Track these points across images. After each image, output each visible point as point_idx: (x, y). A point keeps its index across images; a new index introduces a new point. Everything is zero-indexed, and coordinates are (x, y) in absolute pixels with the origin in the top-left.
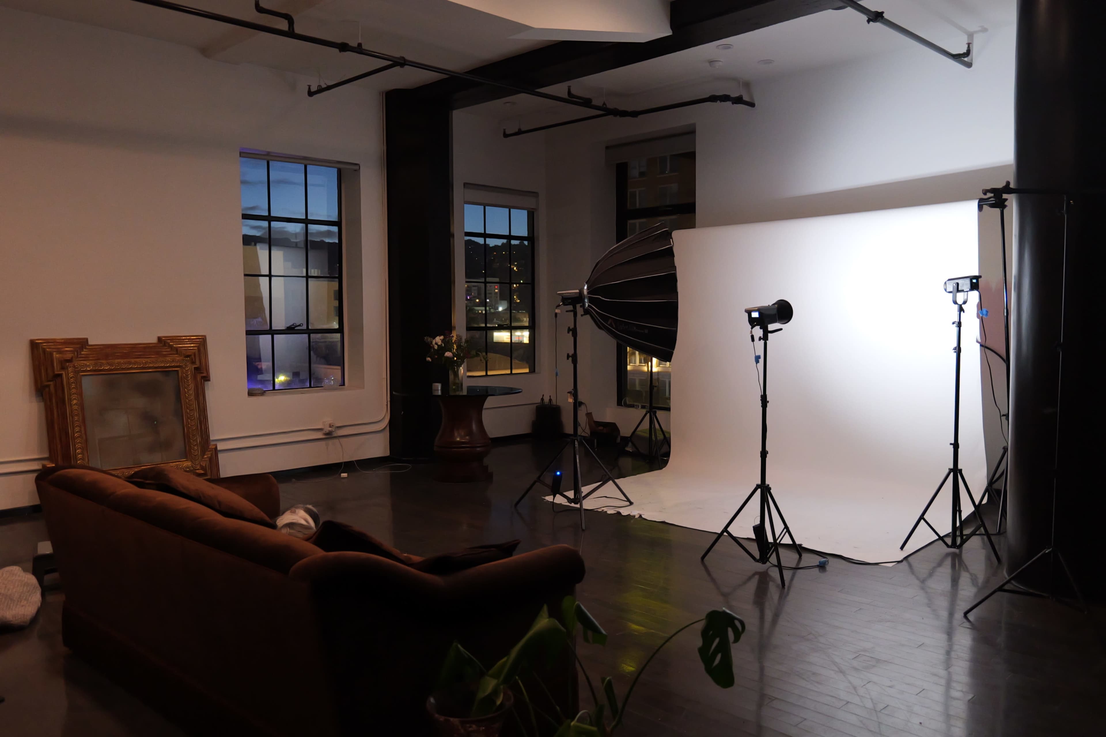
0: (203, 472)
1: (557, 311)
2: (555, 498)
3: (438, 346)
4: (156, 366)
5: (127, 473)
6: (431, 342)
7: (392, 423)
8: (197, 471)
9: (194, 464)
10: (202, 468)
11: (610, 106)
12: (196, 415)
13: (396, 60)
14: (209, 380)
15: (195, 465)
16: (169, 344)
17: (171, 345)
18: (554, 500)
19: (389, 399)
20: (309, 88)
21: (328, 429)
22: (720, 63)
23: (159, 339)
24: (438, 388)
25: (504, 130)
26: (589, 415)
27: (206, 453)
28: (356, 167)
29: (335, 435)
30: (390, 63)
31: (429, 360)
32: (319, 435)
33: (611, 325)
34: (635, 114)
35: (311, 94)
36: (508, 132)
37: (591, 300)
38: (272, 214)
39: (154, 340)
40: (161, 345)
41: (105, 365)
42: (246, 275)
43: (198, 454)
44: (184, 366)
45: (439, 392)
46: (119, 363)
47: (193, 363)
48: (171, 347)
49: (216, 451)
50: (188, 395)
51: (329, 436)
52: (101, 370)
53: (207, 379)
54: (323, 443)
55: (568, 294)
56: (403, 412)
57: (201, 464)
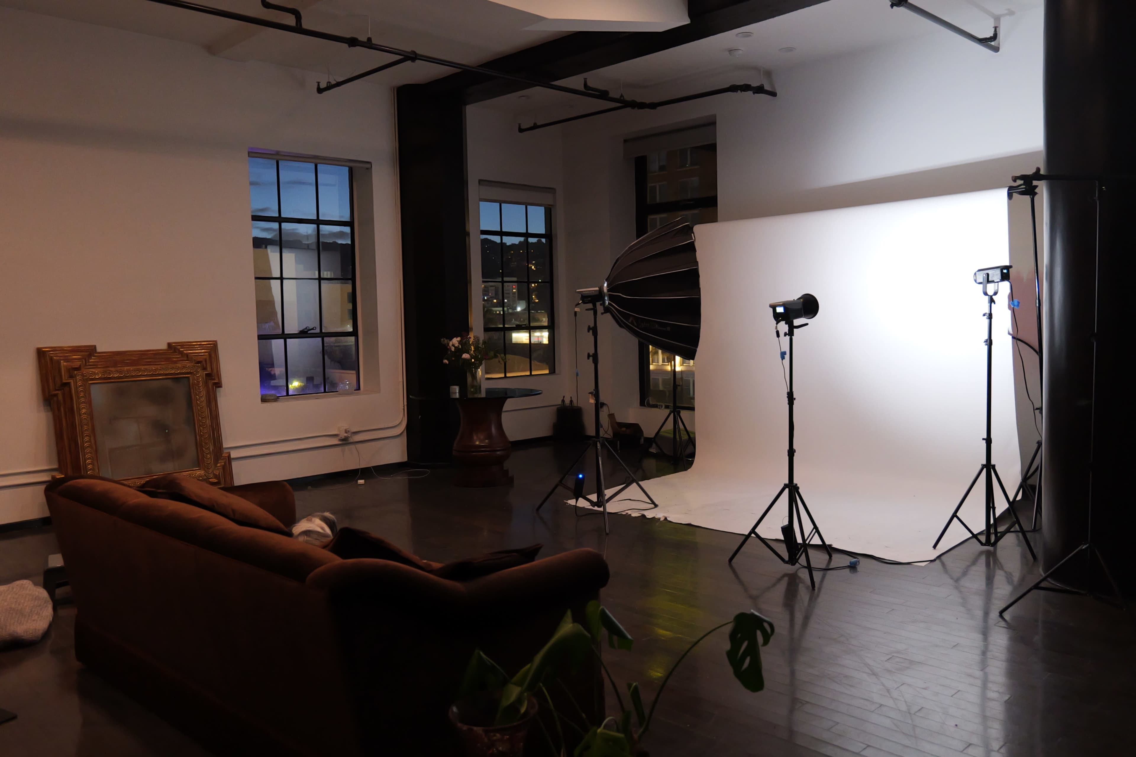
0: (216, 481)
1: (576, 309)
2: (578, 501)
3: (455, 347)
4: (166, 373)
5: (138, 484)
6: (448, 344)
7: (409, 428)
8: (211, 480)
9: (207, 473)
10: (215, 476)
11: (627, 98)
12: (208, 422)
13: (405, 54)
14: (221, 387)
15: (208, 474)
16: (179, 350)
17: (182, 351)
18: (576, 503)
19: (406, 403)
20: (319, 85)
21: (343, 435)
22: (740, 52)
23: (169, 345)
24: (456, 391)
25: (520, 125)
26: (611, 416)
27: (219, 462)
28: (368, 166)
29: (351, 440)
30: (401, 57)
31: (446, 362)
32: (335, 441)
33: (632, 323)
34: (653, 106)
35: (320, 91)
36: (523, 127)
37: (611, 298)
38: (283, 216)
39: (164, 346)
40: (172, 351)
41: (114, 373)
42: (256, 278)
43: (211, 462)
44: (194, 373)
45: (456, 395)
46: (128, 371)
47: (205, 369)
48: (181, 353)
49: (229, 459)
50: (200, 402)
51: (345, 441)
52: (110, 378)
53: (219, 385)
54: (339, 449)
55: (588, 292)
56: (420, 416)
57: (215, 472)
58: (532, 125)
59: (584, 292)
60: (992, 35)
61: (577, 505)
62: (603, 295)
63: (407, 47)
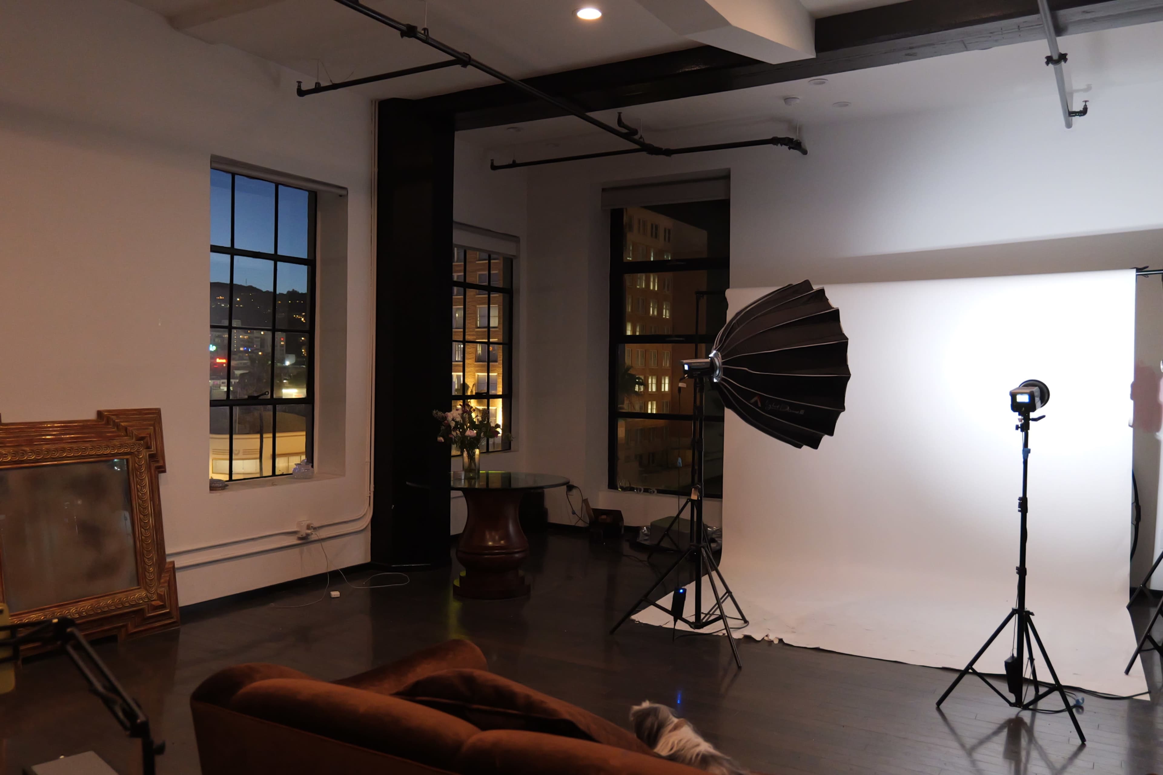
0: (161, 603)
1: (681, 385)
2: (677, 623)
3: (457, 423)
4: (99, 454)
5: (58, 614)
6: (446, 418)
7: (374, 520)
8: (153, 603)
9: (149, 593)
10: (160, 597)
11: (647, 141)
12: (151, 521)
13: (459, 56)
14: (165, 471)
15: (150, 595)
16: (114, 421)
17: (117, 422)
18: (675, 625)
19: (372, 489)
20: (299, 86)
21: (304, 532)
22: (798, 101)
23: (100, 414)
24: (461, 476)
25: (492, 160)
26: (585, 501)
27: (163, 575)
28: (343, 192)
29: (314, 537)
30: (452, 58)
31: (442, 440)
32: (292, 540)
33: (755, 404)
34: (668, 152)
35: (301, 93)
36: (496, 164)
37: (726, 372)
38: (237, 246)
39: (92, 416)
40: (103, 423)
41: (29, 454)
42: (212, 327)
43: (154, 578)
44: (136, 453)
45: (461, 482)
46: (48, 451)
47: (148, 447)
48: (117, 426)
49: (173, 570)
50: (142, 494)
51: (305, 540)
52: (22, 462)
53: (162, 469)
54: (296, 550)
55: (698, 364)
56: (393, 506)
57: (158, 592)
58: (511, 162)
59: (693, 364)
60: (1082, 110)
61: (676, 628)
62: (715, 368)
63: (461, 48)
